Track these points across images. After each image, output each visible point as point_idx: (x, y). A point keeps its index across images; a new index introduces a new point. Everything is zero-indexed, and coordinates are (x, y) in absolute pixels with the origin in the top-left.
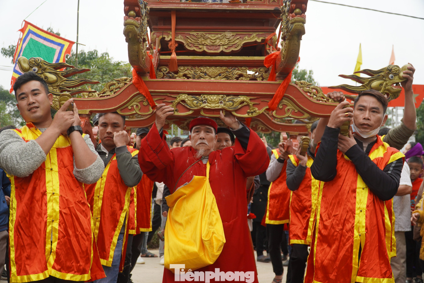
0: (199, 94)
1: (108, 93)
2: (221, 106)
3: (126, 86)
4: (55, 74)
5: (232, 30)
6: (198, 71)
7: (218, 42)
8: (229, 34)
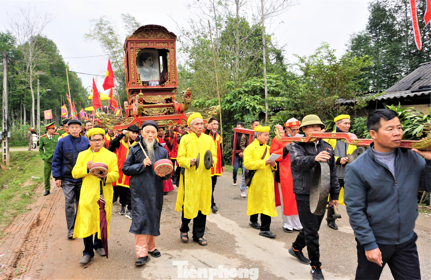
0: (156, 121)
1: (127, 123)
2: (164, 124)
3: (133, 120)
4: (109, 118)
5: (160, 94)
6: (150, 109)
7: (156, 99)
8: (159, 96)
